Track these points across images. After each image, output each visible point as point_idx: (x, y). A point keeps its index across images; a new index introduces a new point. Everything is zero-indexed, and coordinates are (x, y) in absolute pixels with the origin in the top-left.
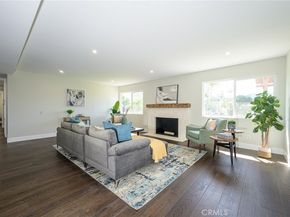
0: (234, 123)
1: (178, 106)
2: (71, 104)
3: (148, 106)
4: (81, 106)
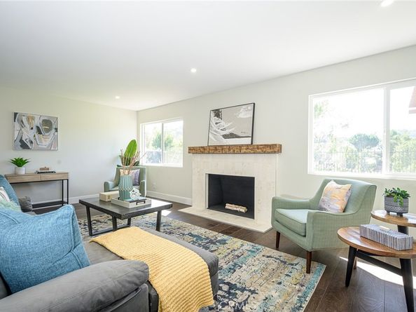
0: (405, 196)
1: (253, 149)
2: (24, 146)
3: (193, 150)
4: (49, 149)
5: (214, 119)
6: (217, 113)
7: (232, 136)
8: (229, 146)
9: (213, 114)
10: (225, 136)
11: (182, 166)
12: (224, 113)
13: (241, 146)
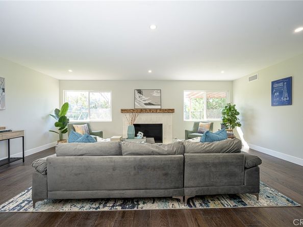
5: (138, 95)
6: (140, 92)
7: (150, 104)
8: (150, 109)
9: (136, 92)
10: (146, 104)
11: (111, 121)
12: (144, 92)
13: (157, 109)
